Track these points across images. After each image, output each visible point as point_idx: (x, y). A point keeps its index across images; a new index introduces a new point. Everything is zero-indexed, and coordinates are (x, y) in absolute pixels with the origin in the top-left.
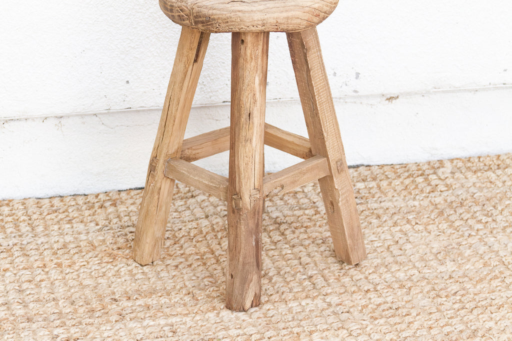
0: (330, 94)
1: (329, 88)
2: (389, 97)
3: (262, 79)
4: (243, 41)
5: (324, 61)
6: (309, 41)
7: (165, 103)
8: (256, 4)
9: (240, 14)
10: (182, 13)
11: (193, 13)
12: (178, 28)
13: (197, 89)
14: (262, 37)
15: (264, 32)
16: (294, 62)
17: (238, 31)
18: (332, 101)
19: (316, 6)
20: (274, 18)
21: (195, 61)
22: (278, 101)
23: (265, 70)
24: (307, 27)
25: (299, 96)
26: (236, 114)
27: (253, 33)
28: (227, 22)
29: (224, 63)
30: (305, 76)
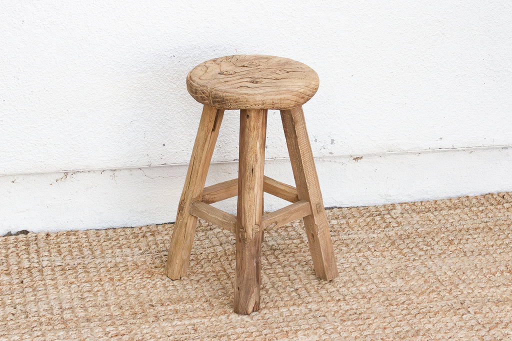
0: (312, 156)
1: (311, 151)
2: (355, 157)
3: (262, 144)
4: (248, 116)
5: (308, 131)
6: (297, 116)
7: (191, 161)
8: (258, 89)
9: (246, 96)
10: (204, 95)
11: (212, 95)
12: (201, 106)
13: (214, 150)
14: (262, 113)
15: (264, 110)
16: (285, 132)
17: (244, 108)
18: (313, 160)
19: (302, 90)
20: (271, 100)
21: (213, 130)
22: (274, 159)
23: (264, 137)
24: (295, 106)
25: (289, 156)
26: (243, 170)
27: (255, 110)
28: (237, 102)
29: (234, 131)
30: (294, 142)
